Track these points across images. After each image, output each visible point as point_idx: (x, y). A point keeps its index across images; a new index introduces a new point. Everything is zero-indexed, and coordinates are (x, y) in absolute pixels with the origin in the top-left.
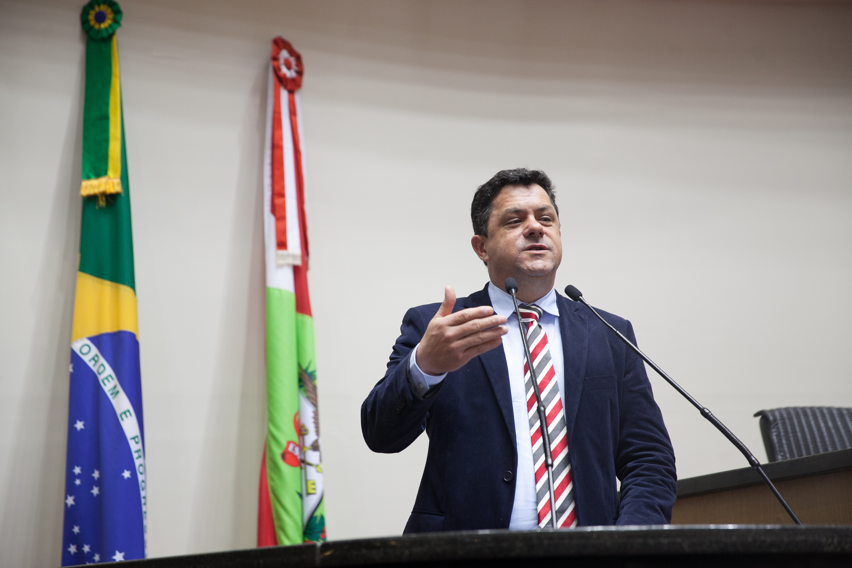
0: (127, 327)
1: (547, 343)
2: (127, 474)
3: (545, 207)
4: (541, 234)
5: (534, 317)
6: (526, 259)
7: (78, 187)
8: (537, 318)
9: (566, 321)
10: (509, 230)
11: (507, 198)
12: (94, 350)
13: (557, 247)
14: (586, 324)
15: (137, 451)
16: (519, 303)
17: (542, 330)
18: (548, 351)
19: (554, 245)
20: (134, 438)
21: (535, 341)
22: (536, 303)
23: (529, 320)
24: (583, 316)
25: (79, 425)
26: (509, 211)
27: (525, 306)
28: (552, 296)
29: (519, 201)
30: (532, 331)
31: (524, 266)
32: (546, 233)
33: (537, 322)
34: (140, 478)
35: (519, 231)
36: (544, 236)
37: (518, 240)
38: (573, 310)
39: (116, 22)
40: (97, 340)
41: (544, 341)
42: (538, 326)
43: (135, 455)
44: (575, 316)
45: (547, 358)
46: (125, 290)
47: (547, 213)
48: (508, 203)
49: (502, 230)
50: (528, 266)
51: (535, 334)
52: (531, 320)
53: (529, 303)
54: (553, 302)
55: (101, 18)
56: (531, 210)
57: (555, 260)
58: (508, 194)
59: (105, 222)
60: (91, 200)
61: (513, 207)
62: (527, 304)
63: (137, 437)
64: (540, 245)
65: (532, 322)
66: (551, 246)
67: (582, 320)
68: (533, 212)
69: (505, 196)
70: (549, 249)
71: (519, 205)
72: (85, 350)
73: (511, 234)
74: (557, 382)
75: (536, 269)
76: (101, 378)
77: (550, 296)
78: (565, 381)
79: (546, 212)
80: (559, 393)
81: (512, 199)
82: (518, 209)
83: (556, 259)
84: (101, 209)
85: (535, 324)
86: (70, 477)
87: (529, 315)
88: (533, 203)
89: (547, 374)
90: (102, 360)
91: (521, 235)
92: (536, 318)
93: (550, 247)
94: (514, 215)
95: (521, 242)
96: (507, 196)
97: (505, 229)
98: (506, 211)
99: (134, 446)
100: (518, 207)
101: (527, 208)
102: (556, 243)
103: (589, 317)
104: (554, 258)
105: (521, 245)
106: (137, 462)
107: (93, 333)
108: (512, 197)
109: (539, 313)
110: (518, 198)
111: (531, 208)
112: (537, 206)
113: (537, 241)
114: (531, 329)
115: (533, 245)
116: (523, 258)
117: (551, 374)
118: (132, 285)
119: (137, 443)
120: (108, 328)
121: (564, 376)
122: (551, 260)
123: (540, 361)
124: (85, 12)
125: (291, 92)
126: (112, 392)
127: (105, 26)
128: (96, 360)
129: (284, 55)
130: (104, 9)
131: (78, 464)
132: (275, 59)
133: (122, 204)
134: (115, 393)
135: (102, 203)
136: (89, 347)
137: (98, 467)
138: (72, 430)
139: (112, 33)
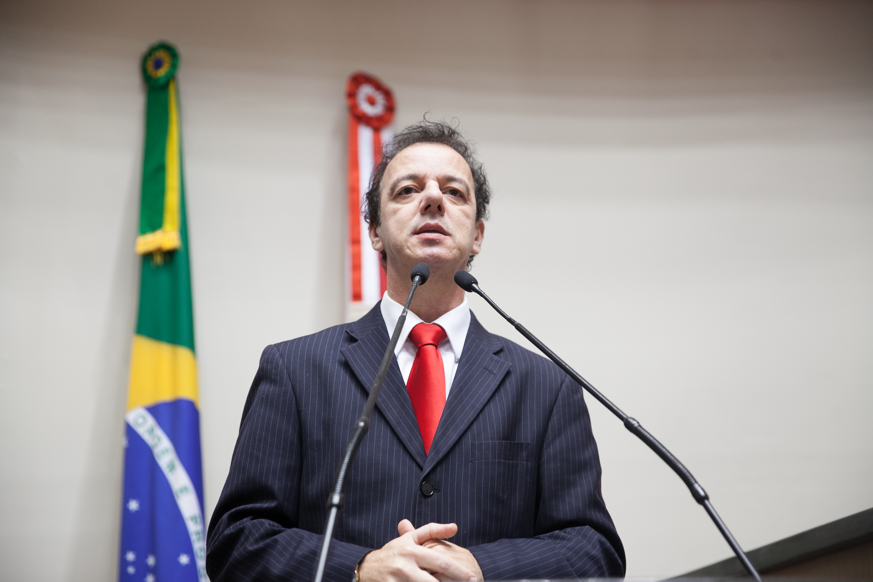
0: (186, 393)
2: (184, 559)
7: (134, 243)
12: (150, 421)
15: (198, 533)
20: (192, 518)
25: (134, 505)
34: (200, 563)
39: (174, 66)
40: (154, 410)
43: (194, 538)
46: (183, 353)
55: (158, 64)
59: (164, 279)
60: (148, 257)
63: (196, 517)
72: (140, 421)
76: (157, 451)
84: (158, 267)
86: (123, 564)
90: (159, 432)
99: (193, 528)
106: (197, 545)
107: (151, 400)
118: (191, 345)
119: (196, 523)
120: (166, 396)
124: (145, 60)
125: (377, 130)
126: (168, 467)
127: (162, 72)
128: (151, 431)
129: (366, 90)
130: (161, 54)
131: (131, 549)
132: (352, 95)
133: (180, 259)
134: (172, 467)
135: (158, 259)
136: (144, 418)
137: (153, 551)
138: (125, 511)
139: (171, 78)
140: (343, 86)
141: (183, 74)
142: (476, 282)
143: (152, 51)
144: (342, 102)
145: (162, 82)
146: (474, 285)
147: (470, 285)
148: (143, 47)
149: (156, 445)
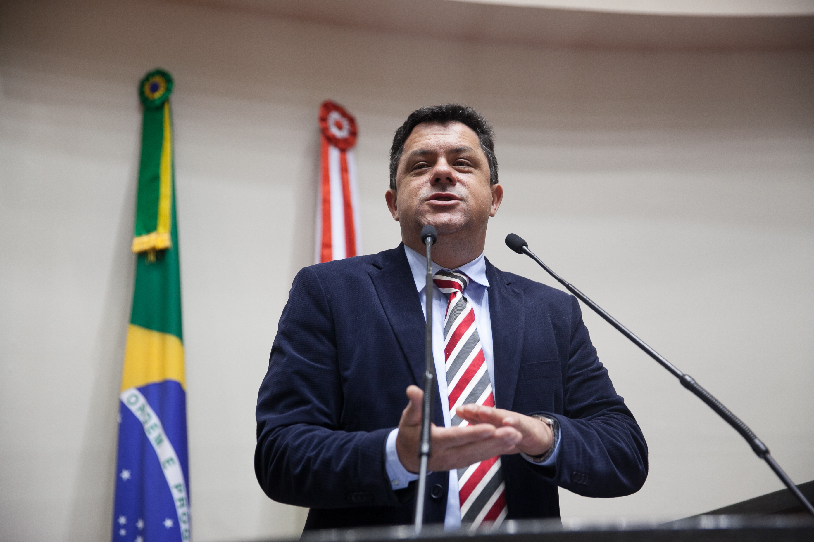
0: (173, 375)
1: (475, 321)
2: (169, 523)
3: (462, 148)
4: (451, 181)
5: (457, 286)
6: (428, 211)
7: (131, 243)
8: (462, 288)
9: (497, 294)
10: (415, 177)
11: (416, 138)
12: (142, 400)
13: (475, 198)
14: (522, 299)
15: (181, 500)
16: (438, 268)
17: (467, 304)
18: (475, 331)
19: (470, 196)
20: (177, 487)
21: (459, 317)
22: (461, 269)
23: (450, 290)
24: (517, 291)
25: (126, 475)
26: (415, 154)
27: (447, 272)
28: (480, 264)
29: (428, 140)
30: (455, 305)
31: (424, 220)
32: (460, 181)
33: (462, 293)
34: (183, 527)
35: (426, 178)
36: (458, 184)
37: (423, 189)
38: (505, 283)
39: (169, 90)
40: (144, 390)
41: (471, 318)
42: (463, 299)
43: (178, 504)
44: (506, 289)
45: (475, 339)
46: (172, 340)
47: (465, 155)
48: (415, 144)
49: (409, 178)
50: (429, 220)
51: (459, 308)
52: (454, 290)
53: (452, 269)
54: (481, 272)
55: (155, 88)
56: (442, 151)
57: (469, 214)
58: (417, 133)
59: (155, 276)
60: (142, 255)
61: (420, 148)
62: (449, 271)
63: (180, 485)
64: (447, 194)
65: (455, 293)
66: (465, 196)
67: (517, 295)
68: (444, 154)
69: (414, 136)
70: (462, 199)
71: (427, 144)
72: (133, 400)
73: (416, 181)
74: (487, 370)
75: (438, 223)
76: (147, 426)
77: (478, 263)
78: (494, 368)
79: (463, 155)
80: (491, 386)
81: (421, 138)
82: (426, 150)
83: (470, 212)
84: (151, 264)
85: (459, 295)
86: (117, 527)
87: (451, 285)
88: (446, 143)
89: (474, 361)
90: (149, 410)
91: (426, 183)
92: (460, 287)
93: (463, 197)
94: (420, 158)
95: (426, 191)
96: (416, 135)
97: (411, 176)
98: (411, 154)
99: (177, 495)
100: (426, 148)
101: (437, 148)
102: (474, 194)
103: (524, 291)
104: (468, 211)
105: (424, 194)
106: (181, 511)
107: (142, 382)
108: (421, 136)
109: (464, 281)
110: (428, 137)
111: (443, 148)
112: (451, 145)
113: (444, 189)
114: (454, 302)
115: (438, 194)
116: (424, 210)
117: (479, 360)
118: (179, 334)
119: (180, 491)
120: (155, 378)
121: (494, 362)
122: (462, 213)
123: (466, 344)
124: (142, 85)
125: (343, 151)
126: (156, 440)
127: (157, 95)
128: (142, 409)
129: (334, 116)
130: (158, 79)
131: (123, 514)
132: (324, 119)
133: (170, 258)
134: (159, 441)
135: (152, 258)
136: (136, 397)
137: (141, 515)
138: (119, 479)
139: (165, 101)
140: (316, 112)
141: (175, 98)
142: (526, 245)
143: (149, 76)
144: (316, 124)
145: (158, 103)
146: (525, 247)
147: (521, 247)
148: (141, 74)
149: (146, 421)
